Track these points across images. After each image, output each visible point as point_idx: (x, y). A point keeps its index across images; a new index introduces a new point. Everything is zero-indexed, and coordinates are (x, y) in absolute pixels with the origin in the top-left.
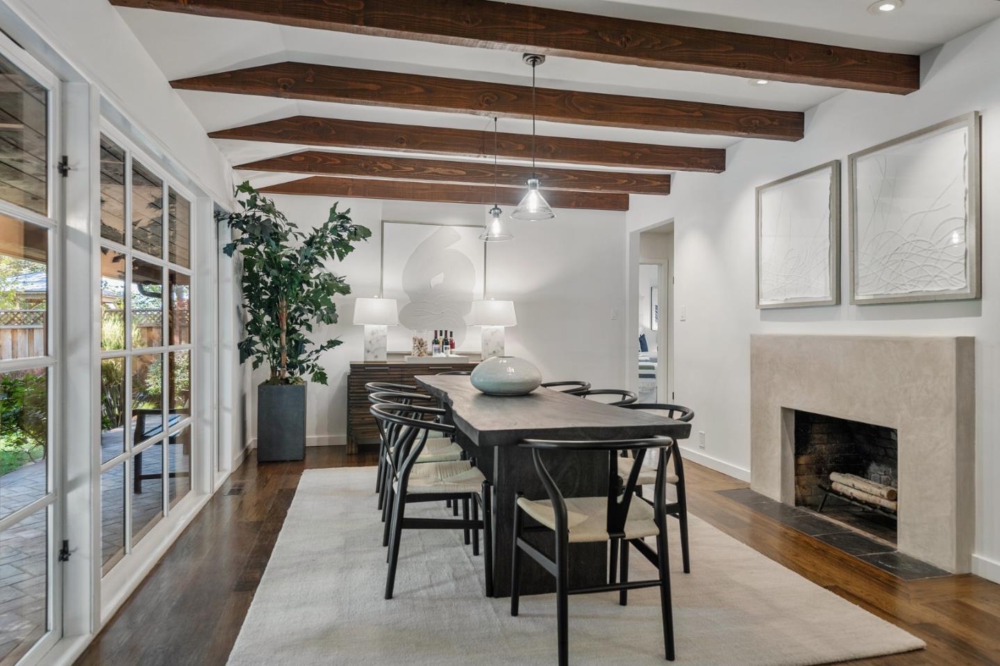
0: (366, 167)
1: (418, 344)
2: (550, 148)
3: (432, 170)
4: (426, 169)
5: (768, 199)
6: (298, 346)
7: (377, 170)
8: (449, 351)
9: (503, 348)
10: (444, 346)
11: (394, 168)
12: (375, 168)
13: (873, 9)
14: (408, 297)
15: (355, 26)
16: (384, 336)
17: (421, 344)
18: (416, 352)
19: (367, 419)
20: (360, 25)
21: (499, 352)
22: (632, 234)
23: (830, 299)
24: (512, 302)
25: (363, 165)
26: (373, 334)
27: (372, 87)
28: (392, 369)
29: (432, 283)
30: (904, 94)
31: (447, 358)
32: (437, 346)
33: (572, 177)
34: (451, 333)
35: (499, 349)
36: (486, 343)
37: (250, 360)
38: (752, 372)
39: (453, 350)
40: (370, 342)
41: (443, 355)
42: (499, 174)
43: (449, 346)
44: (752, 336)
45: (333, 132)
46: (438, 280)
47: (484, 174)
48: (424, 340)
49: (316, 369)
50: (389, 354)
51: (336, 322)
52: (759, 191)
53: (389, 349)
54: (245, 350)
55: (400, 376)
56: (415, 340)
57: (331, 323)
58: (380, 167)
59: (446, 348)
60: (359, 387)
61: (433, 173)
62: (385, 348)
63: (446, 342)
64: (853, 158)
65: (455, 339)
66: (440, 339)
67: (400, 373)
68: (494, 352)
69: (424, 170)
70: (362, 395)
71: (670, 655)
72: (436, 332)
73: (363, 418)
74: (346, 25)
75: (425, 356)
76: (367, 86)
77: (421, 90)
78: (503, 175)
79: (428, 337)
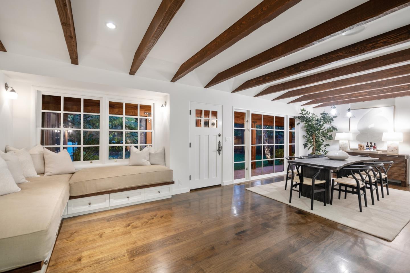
1: (360, 146)
6: (320, 145)
8: (373, 149)
9: (397, 149)
14: (359, 132)
18: (359, 149)
26: (342, 143)
27: (304, 91)
31: (372, 152)
32: (368, 147)
34: (375, 143)
35: (395, 150)
36: (388, 148)
37: (307, 148)
39: (375, 149)
40: (341, 145)
41: (370, 150)
45: (312, 97)
46: (371, 126)
48: (362, 145)
49: (325, 152)
50: (350, 149)
51: (332, 139)
54: (305, 145)
57: (330, 139)
59: (371, 148)
63: (371, 146)
66: (369, 145)
72: (368, 143)
75: (363, 150)
76: (303, 91)
77: (315, 88)
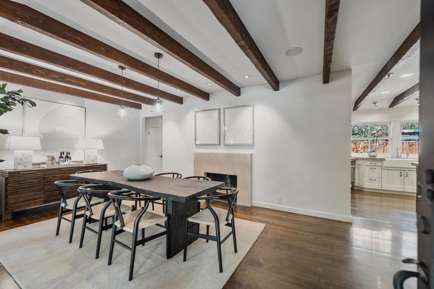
0: (28, 69)
1: (51, 159)
2: (135, 85)
3: (69, 79)
4: (65, 79)
5: (198, 115)
7: (35, 72)
8: (69, 161)
9: (97, 159)
10: (66, 159)
11: (46, 74)
12: (34, 71)
13: (244, 76)
14: (42, 137)
15: (114, 16)
16: (31, 156)
17: (53, 158)
18: (50, 162)
19: (20, 200)
20: (116, 16)
21: (95, 160)
22: (143, 118)
23: (218, 143)
24: (101, 140)
25: (25, 68)
26: (21, 155)
27: (79, 39)
28: (38, 172)
29: (56, 130)
30: (237, 96)
31: (69, 164)
32: (62, 159)
33: (131, 96)
34: (69, 153)
35: (95, 159)
38: (194, 163)
39: (71, 160)
40: (21, 159)
41: (66, 163)
42: (102, 88)
43: (69, 159)
44: (194, 153)
46: (60, 129)
47: (94, 87)
48: (55, 156)
50: (34, 164)
52: (196, 112)
53: (34, 162)
55: (44, 175)
56: (49, 157)
58: (37, 72)
59: (67, 160)
60: (15, 183)
61: (69, 81)
62: (32, 161)
63: (67, 157)
64: (224, 109)
65: (71, 155)
66: (63, 155)
67: (44, 173)
68: (93, 160)
69: (64, 79)
70: (19, 187)
71: (236, 251)
72: (61, 153)
73: (18, 200)
74: (109, 13)
75: (55, 164)
77: (104, 50)
78: (104, 89)
79: (57, 155)
